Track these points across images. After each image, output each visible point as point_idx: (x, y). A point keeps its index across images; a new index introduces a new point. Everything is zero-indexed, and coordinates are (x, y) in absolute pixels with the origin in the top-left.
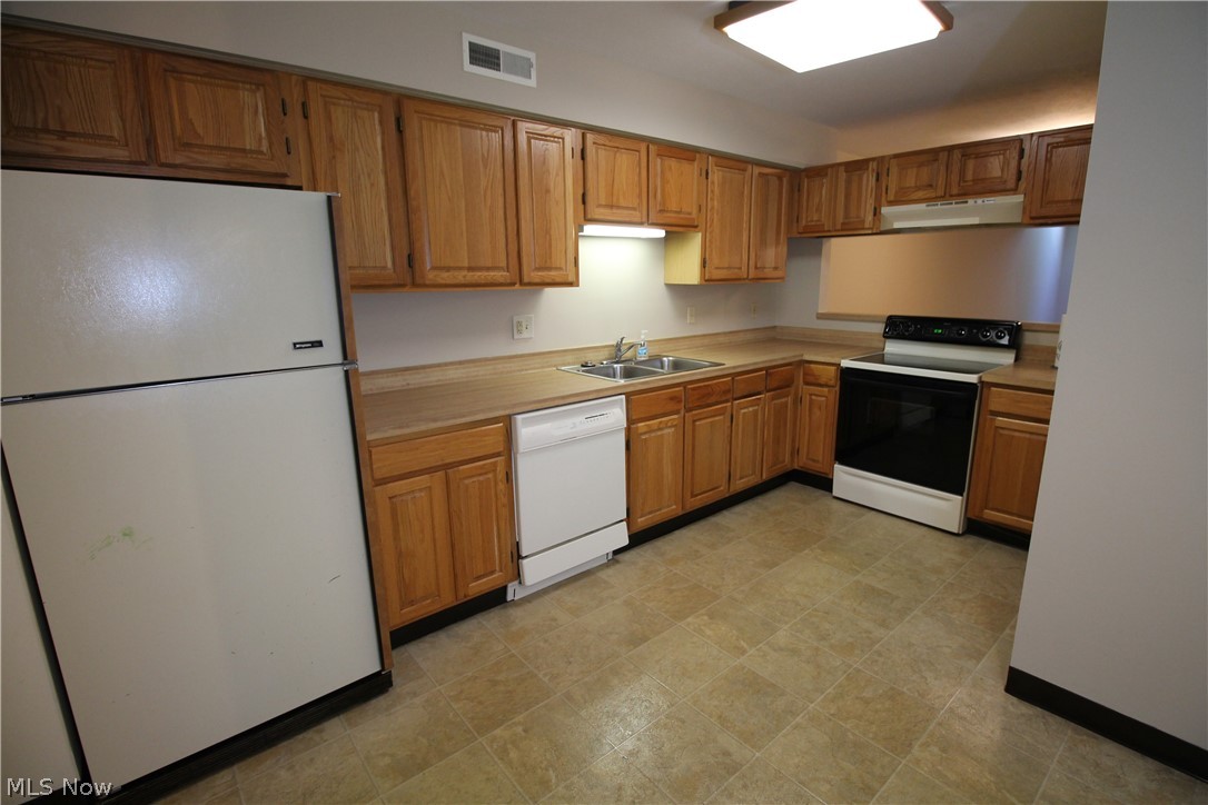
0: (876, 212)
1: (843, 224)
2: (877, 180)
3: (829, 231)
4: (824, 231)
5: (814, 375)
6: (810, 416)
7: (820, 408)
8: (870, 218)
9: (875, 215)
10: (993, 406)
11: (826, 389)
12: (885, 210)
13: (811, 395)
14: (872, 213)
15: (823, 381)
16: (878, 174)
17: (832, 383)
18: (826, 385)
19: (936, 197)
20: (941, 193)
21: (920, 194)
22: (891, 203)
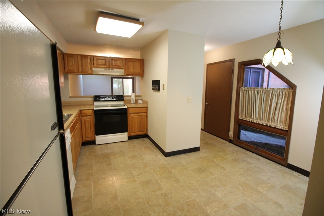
0: (91, 69)
1: (81, 71)
2: (90, 61)
3: (77, 73)
4: (75, 73)
5: (85, 113)
6: (85, 125)
7: (88, 122)
8: (90, 71)
9: (91, 70)
10: (130, 112)
11: (89, 117)
12: (93, 69)
13: (84, 119)
14: (90, 69)
15: (88, 114)
16: (90, 60)
17: (91, 114)
18: (89, 116)
19: (107, 68)
20: (107, 66)
21: (103, 66)
22: (95, 67)
